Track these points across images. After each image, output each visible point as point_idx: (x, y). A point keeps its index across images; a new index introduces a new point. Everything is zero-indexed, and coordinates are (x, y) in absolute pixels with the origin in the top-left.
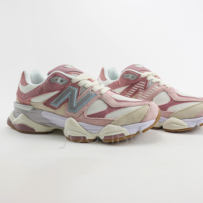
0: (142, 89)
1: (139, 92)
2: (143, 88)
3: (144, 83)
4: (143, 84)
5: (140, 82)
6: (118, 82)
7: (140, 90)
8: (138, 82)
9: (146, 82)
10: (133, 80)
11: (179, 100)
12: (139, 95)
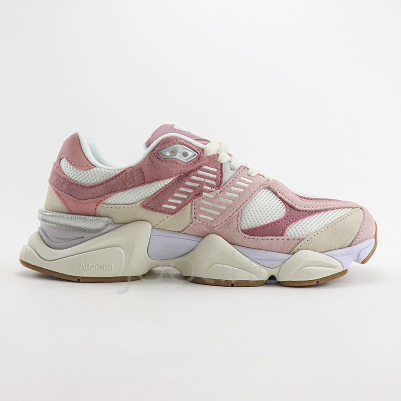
0: (212, 186)
1: (204, 194)
2: (214, 183)
3: (216, 170)
4: (214, 173)
5: (205, 167)
6: (141, 169)
7: (205, 187)
8: (200, 168)
9: (220, 167)
10: (187, 163)
11: (307, 209)
12: (203, 202)
